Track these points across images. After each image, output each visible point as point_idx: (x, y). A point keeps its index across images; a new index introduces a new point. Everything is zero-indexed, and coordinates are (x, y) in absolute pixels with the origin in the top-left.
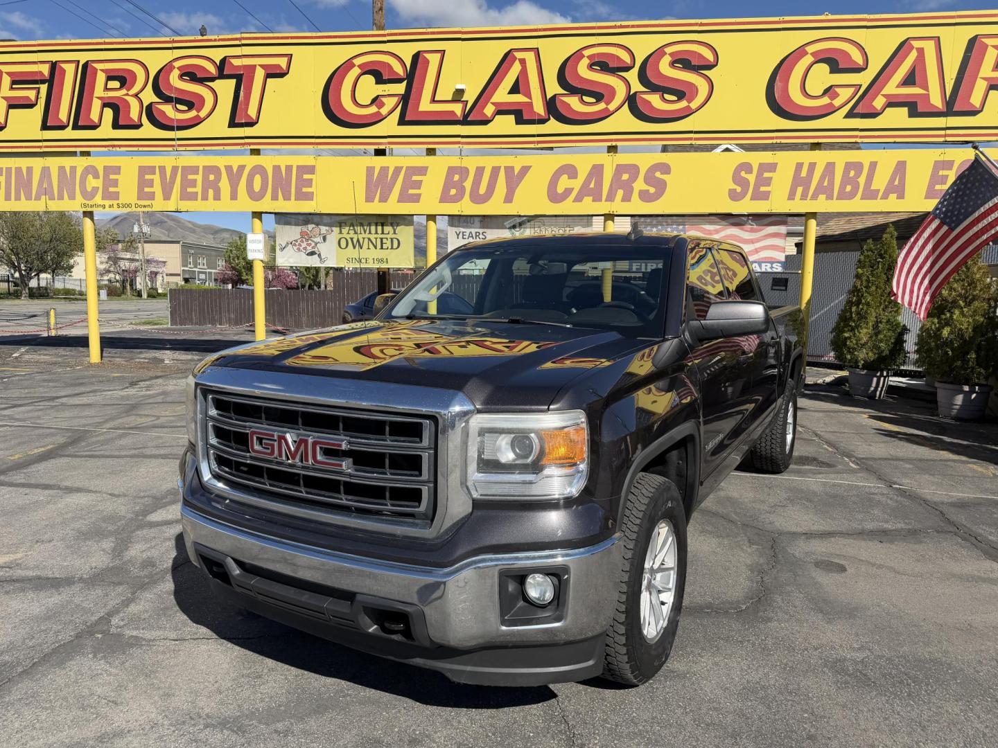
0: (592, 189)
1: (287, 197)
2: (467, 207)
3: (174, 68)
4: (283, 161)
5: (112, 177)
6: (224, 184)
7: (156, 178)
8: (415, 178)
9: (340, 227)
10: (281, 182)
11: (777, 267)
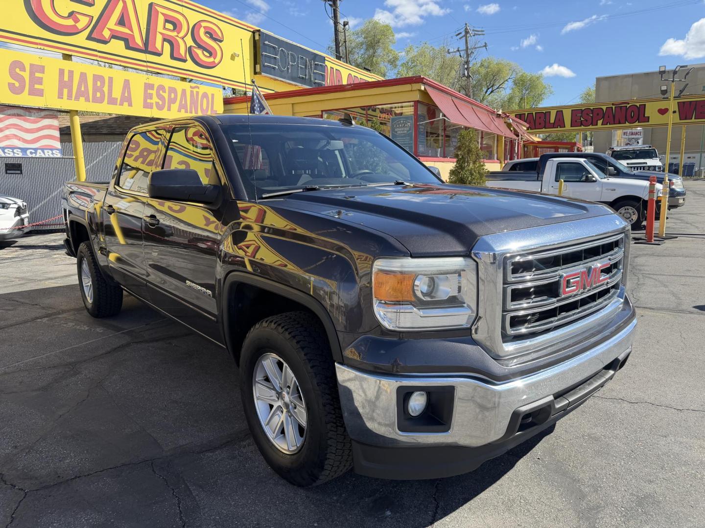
11: (56, 153)
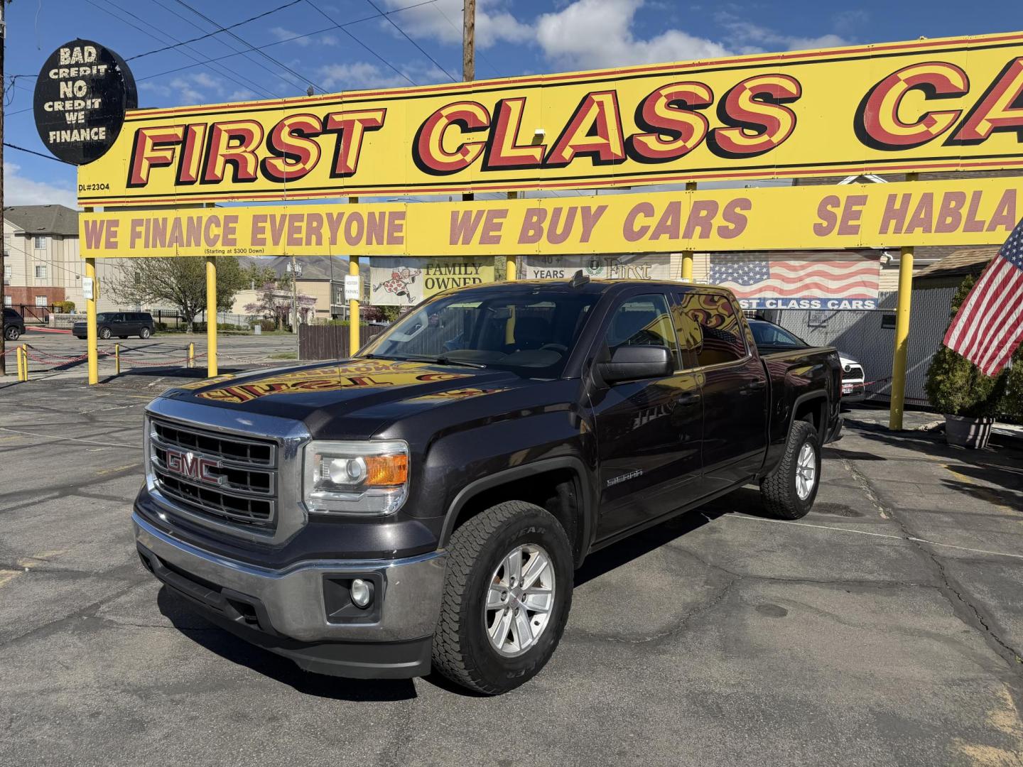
0: (668, 227)
1: (380, 242)
2: (544, 247)
3: (285, 125)
4: (377, 208)
5: (231, 225)
6: (326, 232)
7: (268, 225)
8: (496, 221)
9: (428, 268)
10: (375, 228)
11: (869, 304)
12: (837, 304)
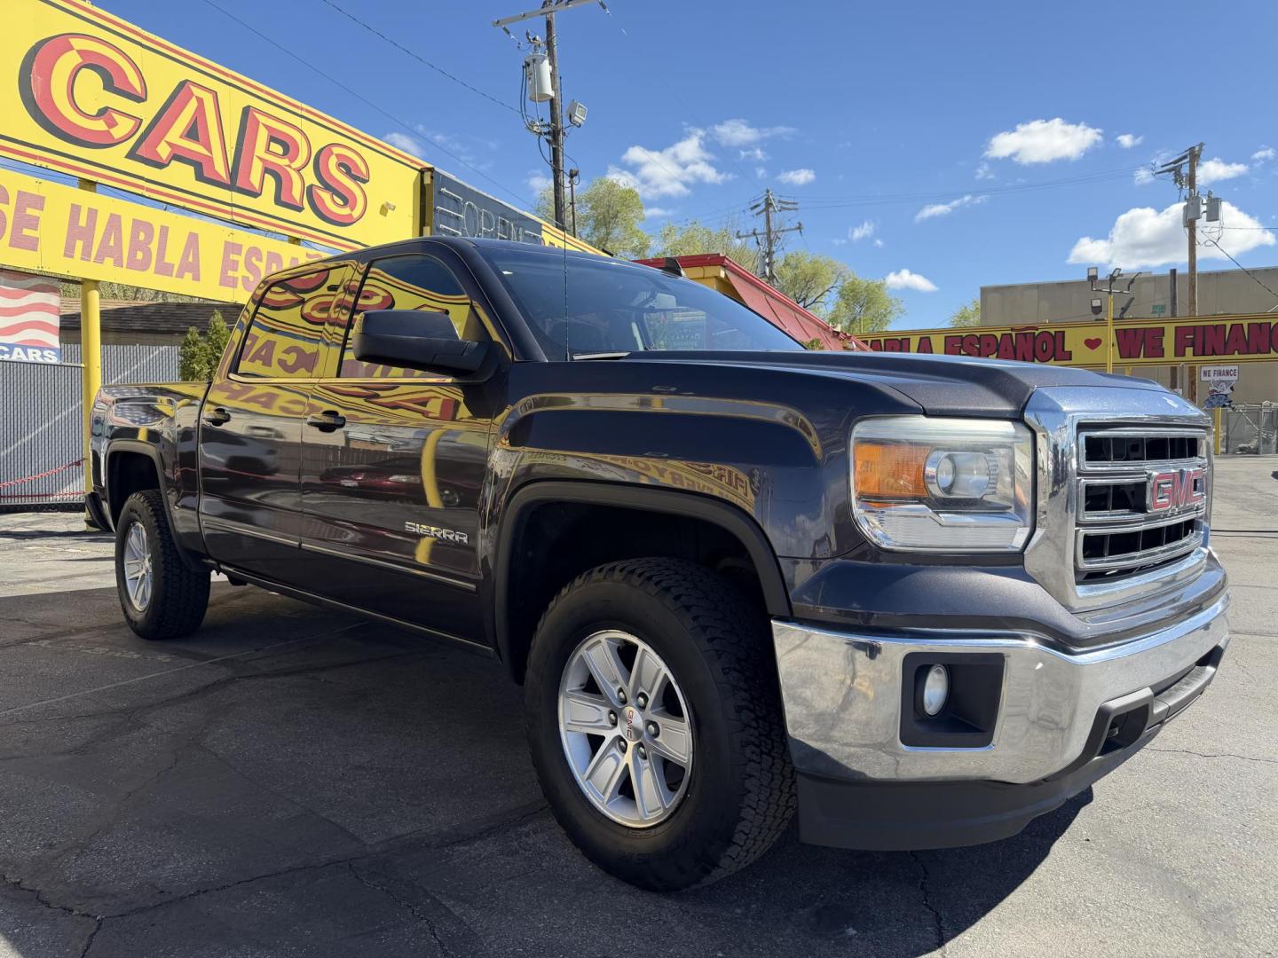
11: (50, 356)
12: (6, 352)
